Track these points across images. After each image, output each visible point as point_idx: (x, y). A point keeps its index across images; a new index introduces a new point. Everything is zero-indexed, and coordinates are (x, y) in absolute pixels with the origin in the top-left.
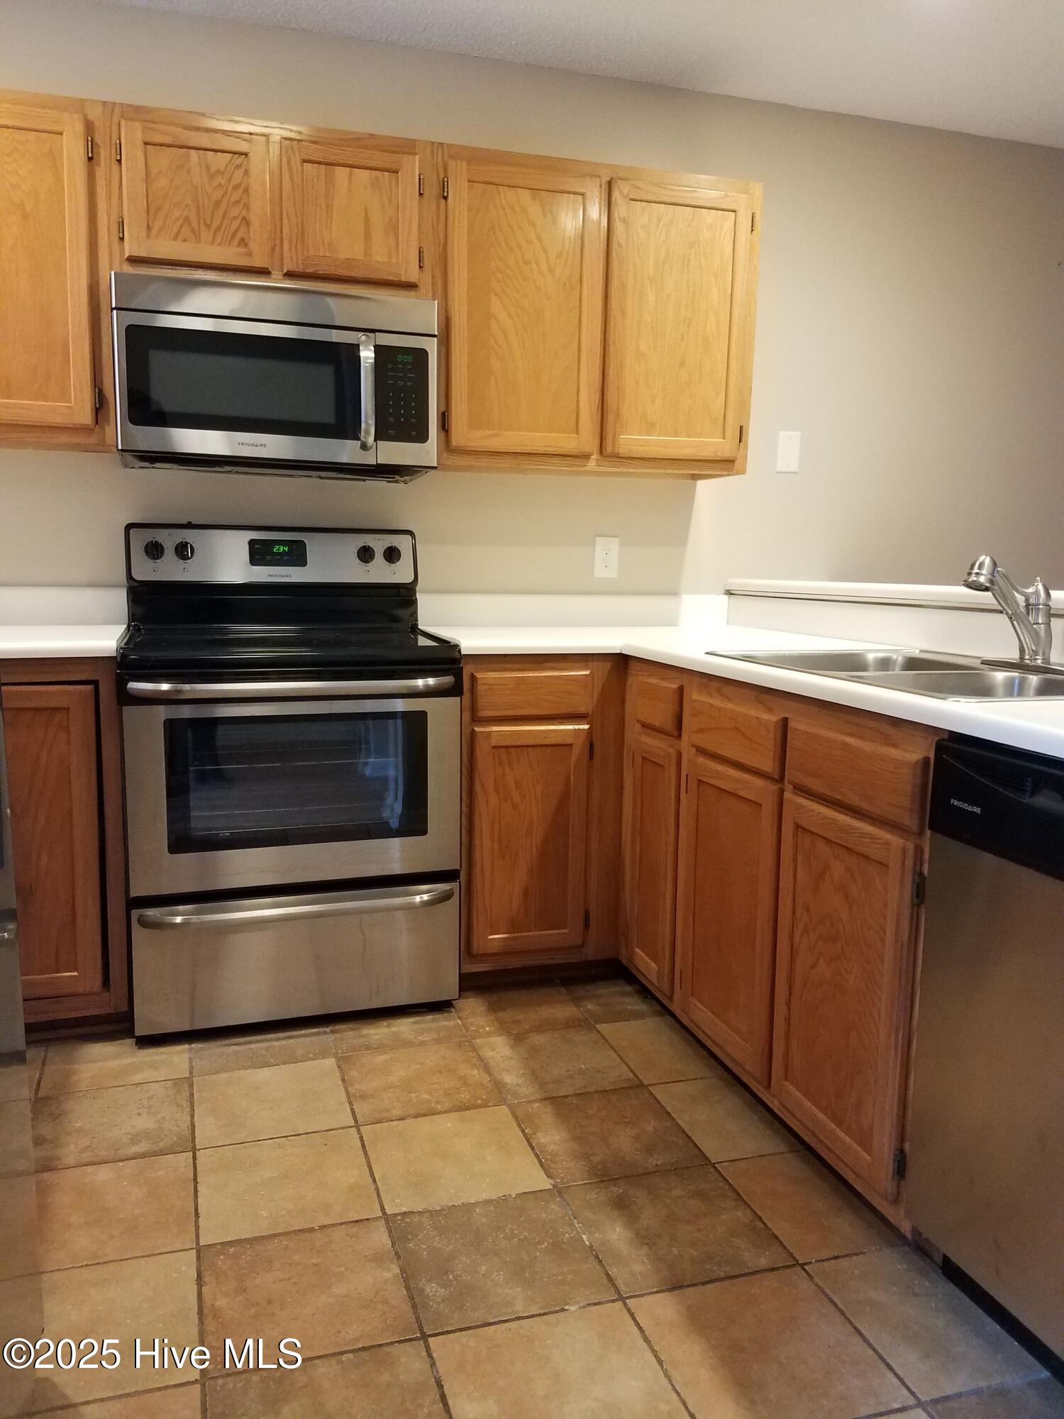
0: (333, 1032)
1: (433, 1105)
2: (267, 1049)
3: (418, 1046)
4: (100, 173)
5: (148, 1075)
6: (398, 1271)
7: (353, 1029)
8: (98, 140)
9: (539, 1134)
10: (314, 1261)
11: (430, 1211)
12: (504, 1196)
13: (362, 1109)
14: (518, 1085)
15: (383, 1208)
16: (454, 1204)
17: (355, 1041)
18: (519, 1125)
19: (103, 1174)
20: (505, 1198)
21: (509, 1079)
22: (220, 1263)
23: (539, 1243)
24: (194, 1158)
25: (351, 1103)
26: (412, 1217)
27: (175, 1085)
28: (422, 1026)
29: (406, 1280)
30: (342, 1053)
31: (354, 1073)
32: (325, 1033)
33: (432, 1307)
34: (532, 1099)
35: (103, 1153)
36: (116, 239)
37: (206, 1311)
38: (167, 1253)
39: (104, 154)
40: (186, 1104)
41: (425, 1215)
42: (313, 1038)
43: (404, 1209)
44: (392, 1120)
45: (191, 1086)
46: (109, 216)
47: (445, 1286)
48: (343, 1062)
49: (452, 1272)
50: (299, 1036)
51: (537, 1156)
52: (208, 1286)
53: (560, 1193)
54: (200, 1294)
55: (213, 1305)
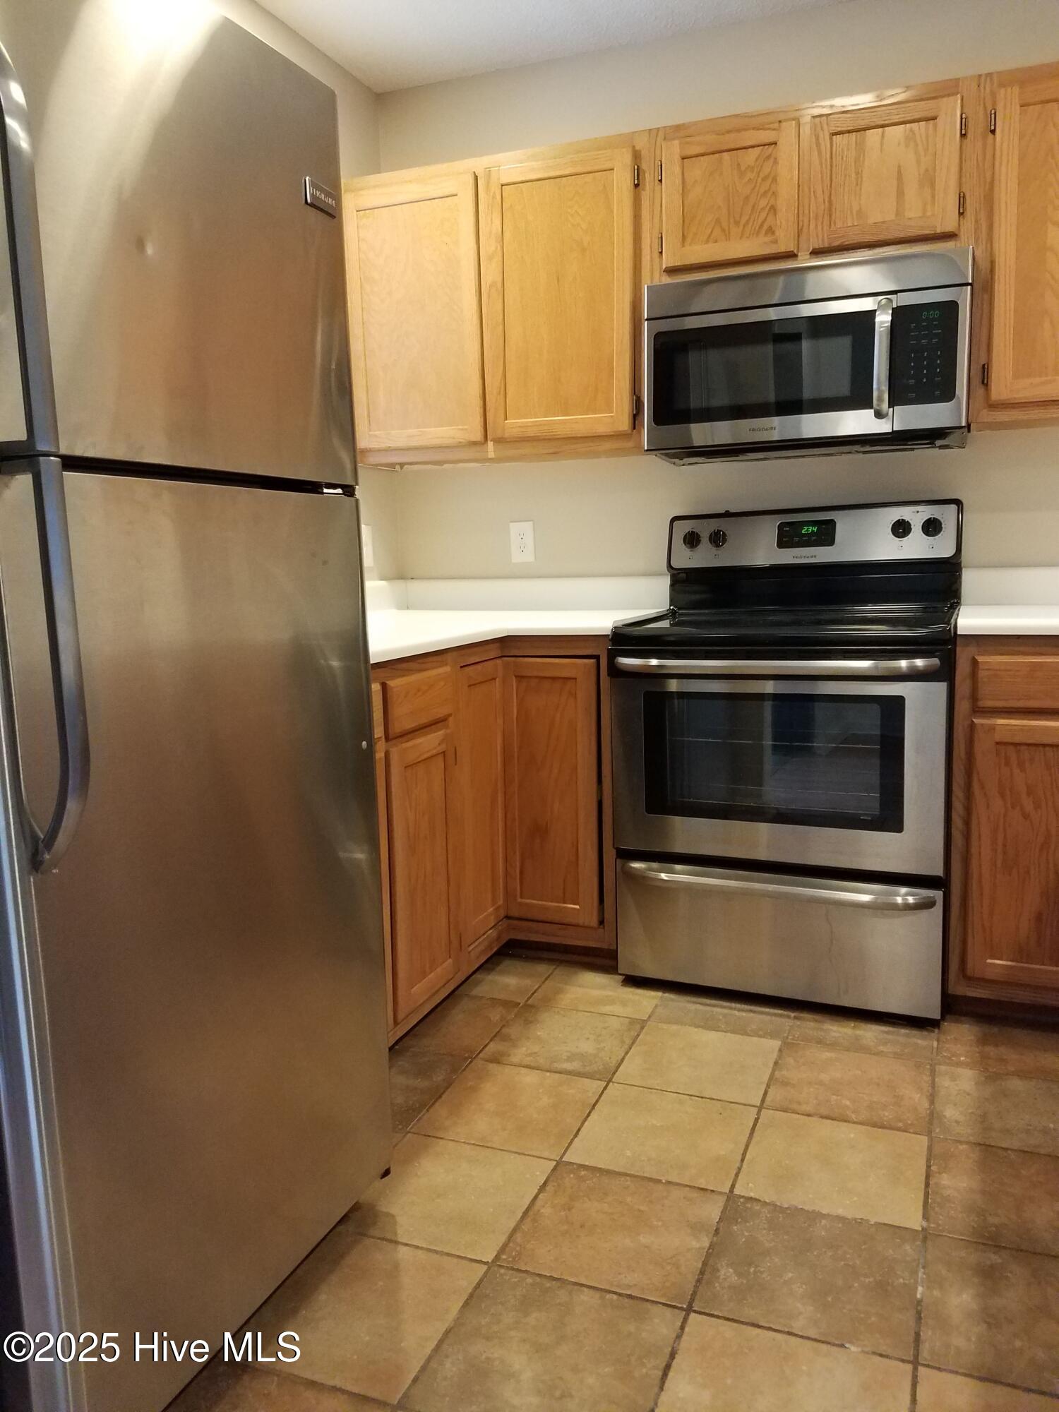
0: (795, 1018)
1: (849, 1113)
2: (725, 1016)
3: (874, 1054)
4: (645, 195)
5: (616, 1009)
6: (707, 1244)
7: (816, 1021)
8: (644, 166)
9: (945, 1175)
10: (642, 1208)
11: (776, 1205)
12: (861, 1219)
13: (776, 1094)
14: (957, 1122)
15: (733, 1186)
16: (804, 1208)
17: (811, 1032)
18: (928, 1160)
19: (530, 1078)
20: (860, 1222)
21: (950, 1113)
22: (567, 1179)
23: (866, 1276)
24: (605, 1088)
25: (768, 1086)
26: (755, 1204)
27: (630, 1023)
28: (890, 1037)
29: (708, 1255)
30: (793, 1039)
31: (791, 1061)
32: (789, 1017)
33: (715, 1288)
34: (962, 1139)
35: (541, 1061)
36: (656, 255)
37: (531, 1213)
38: (534, 1156)
39: (649, 178)
40: (628, 1041)
41: (768, 1207)
42: (773, 1018)
43: (752, 1195)
44: (799, 1114)
45: (642, 1028)
46: (651, 234)
47: (740, 1275)
48: (788, 1046)
49: (757, 1266)
50: (762, 1013)
51: (927, 1195)
52: (546, 1194)
53: (925, 1239)
54: (536, 1197)
55: (539, 1211)
